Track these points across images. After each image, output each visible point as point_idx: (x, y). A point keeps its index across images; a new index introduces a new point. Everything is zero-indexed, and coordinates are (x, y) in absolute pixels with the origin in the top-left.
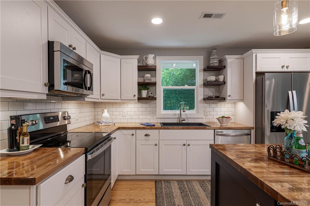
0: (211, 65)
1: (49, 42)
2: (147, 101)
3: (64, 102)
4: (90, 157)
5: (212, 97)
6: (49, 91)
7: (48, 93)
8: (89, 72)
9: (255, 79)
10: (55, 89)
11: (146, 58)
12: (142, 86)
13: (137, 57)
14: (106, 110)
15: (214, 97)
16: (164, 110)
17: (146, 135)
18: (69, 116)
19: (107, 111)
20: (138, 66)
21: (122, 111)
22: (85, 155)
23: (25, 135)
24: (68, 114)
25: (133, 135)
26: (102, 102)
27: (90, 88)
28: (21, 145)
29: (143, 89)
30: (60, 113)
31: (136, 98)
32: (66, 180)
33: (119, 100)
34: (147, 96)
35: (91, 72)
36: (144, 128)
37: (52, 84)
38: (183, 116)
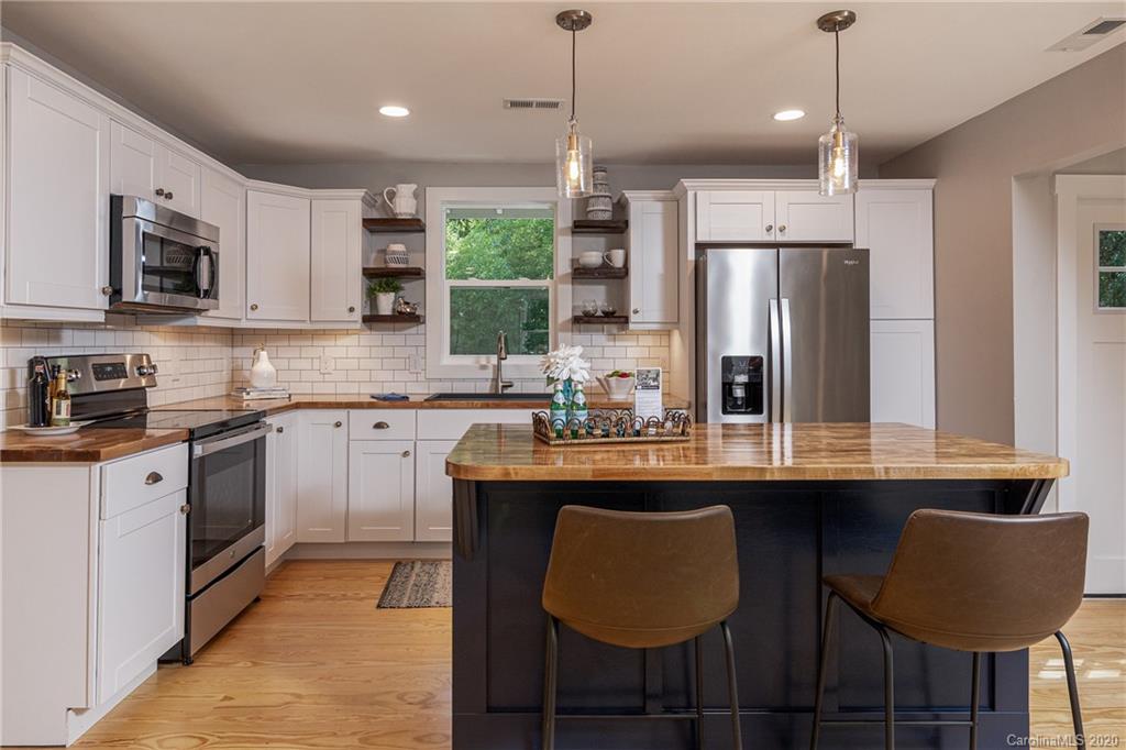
0: (590, 217)
1: (112, 197)
2: (397, 325)
3: (139, 328)
4: (198, 450)
5: (593, 316)
6: (110, 304)
7: (107, 308)
8: (208, 251)
9: (693, 264)
10: (124, 300)
11: (392, 195)
12: (381, 278)
13: (361, 193)
14: (264, 354)
15: (599, 313)
16: (451, 353)
17: (379, 426)
18: (154, 367)
19: (270, 358)
20: (364, 220)
21: (320, 358)
22: (187, 444)
23: (63, 395)
24: (149, 361)
25: (338, 425)
26: (254, 329)
27: (211, 293)
28: (55, 416)
29: (379, 291)
30: (128, 358)
31: (357, 315)
32: (148, 479)
33: (304, 321)
34: (394, 309)
35: (213, 250)
36: (370, 406)
37: (118, 287)
38: (507, 375)
